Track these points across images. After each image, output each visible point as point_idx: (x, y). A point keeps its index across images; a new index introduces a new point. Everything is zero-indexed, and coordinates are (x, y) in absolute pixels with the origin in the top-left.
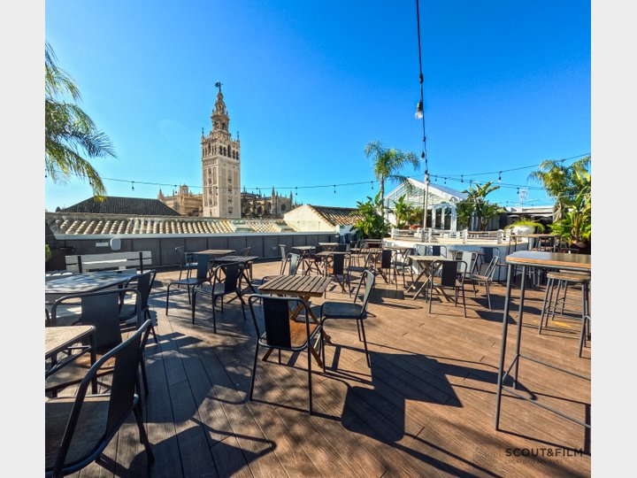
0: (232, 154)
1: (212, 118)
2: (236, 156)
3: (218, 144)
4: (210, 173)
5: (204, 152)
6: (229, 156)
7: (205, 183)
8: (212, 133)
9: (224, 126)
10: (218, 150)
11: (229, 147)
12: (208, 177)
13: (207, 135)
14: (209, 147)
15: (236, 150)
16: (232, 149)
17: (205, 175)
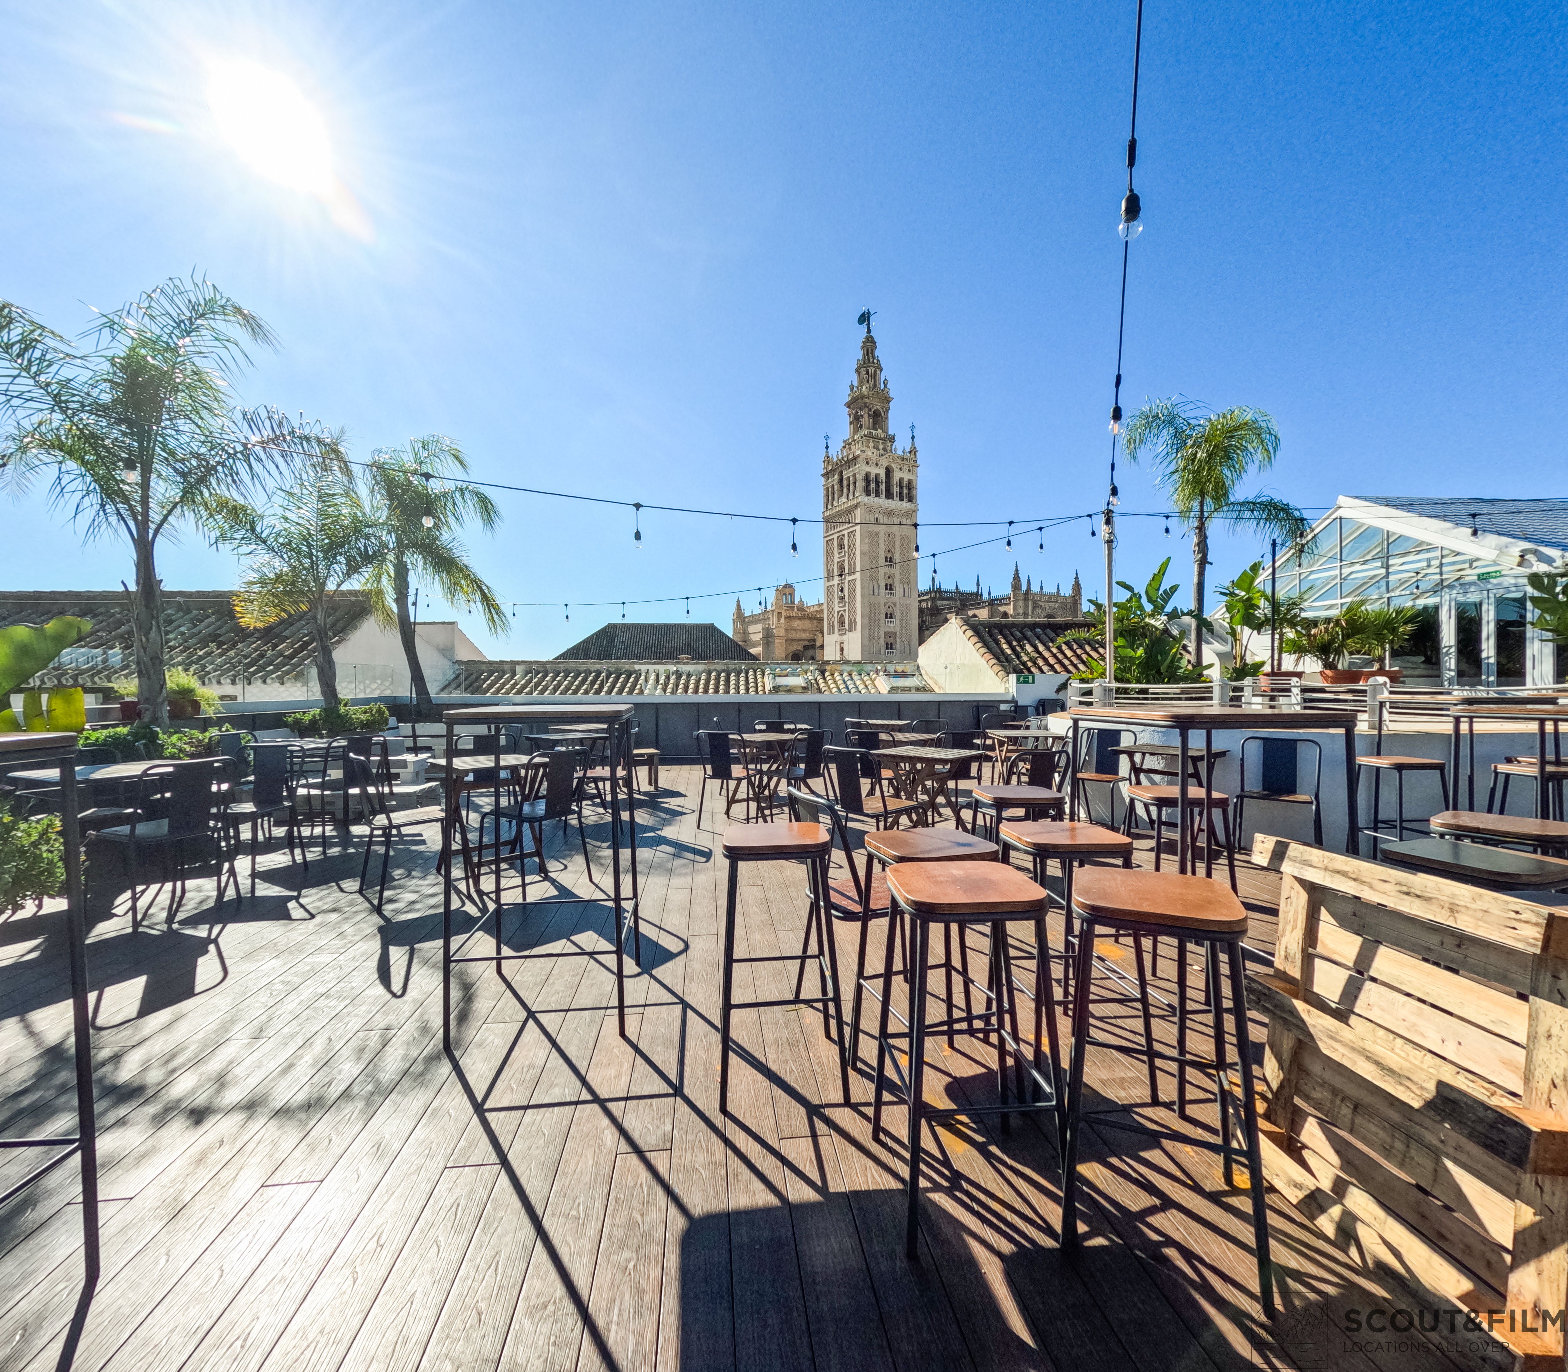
0: (896, 490)
1: (848, 405)
2: (908, 492)
3: (861, 469)
4: (841, 546)
5: (830, 496)
6: (889, 495)
7: (829, 576)
8: (847, 444)
9: (878, 418)
10: (860, 484)
11: (889, 472)
12: (836, 560)
13: (836, 452)
14: (841, 481)
15: (906, 477)
16: (897, 475)
17: (829, 554)
